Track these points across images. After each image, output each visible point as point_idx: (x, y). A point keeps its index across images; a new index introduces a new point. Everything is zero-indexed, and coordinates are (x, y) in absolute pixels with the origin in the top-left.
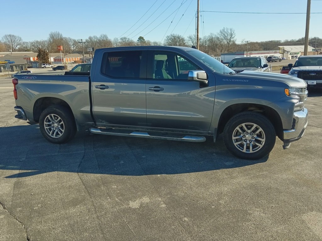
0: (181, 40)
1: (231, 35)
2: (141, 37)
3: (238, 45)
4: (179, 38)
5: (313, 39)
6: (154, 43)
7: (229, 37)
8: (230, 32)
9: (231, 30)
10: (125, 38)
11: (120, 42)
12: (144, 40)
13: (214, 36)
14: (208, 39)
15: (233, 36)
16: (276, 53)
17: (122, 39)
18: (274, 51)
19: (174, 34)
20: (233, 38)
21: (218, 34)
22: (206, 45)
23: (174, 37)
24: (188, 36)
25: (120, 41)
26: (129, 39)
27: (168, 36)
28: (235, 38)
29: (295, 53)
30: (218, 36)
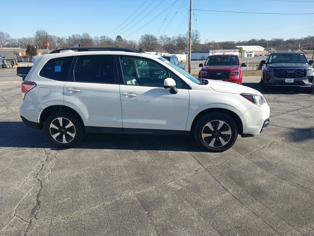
0: (153, 39)
1: (197, 35)
2: (119, 36)
3: (202, 45)
4: (152, 37)
5: (260, 41)
6: (130, 41)
7: (195, 38)
8: (195, 33)
9: (196, 31)
10: (104, 37)
11: (100, 41)
12: (121, 39)
13: (182, 37)
14: (177, 39)
15: (198, 37)
16: (235, 52)
17: (101, 37)
18: (233, 50)
19: (147, 34)
20: (198, 38)
21: (186, 35)
22: (175, 44)
23: (147, 36)
24: (160, 36)
25: (100, 39)
26: (108, 37)
27: (143, 36)
28: (199, 39)
29: (250, 52)
30: (186, 37)
